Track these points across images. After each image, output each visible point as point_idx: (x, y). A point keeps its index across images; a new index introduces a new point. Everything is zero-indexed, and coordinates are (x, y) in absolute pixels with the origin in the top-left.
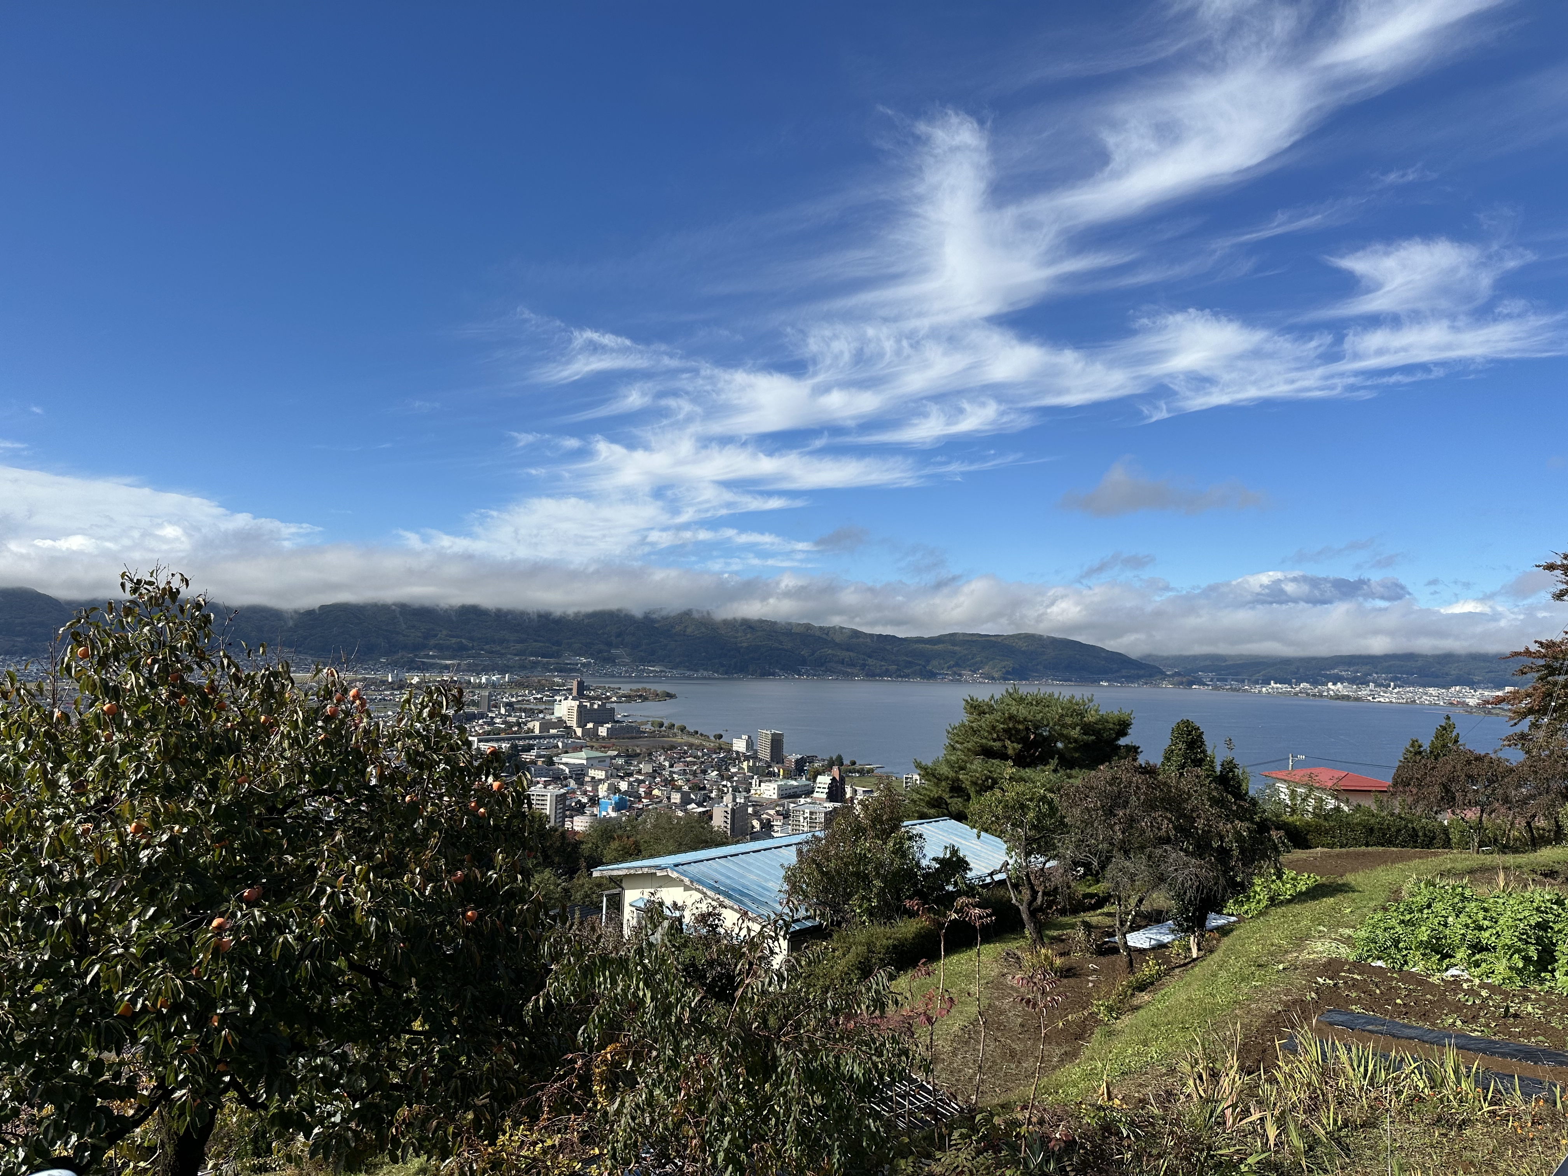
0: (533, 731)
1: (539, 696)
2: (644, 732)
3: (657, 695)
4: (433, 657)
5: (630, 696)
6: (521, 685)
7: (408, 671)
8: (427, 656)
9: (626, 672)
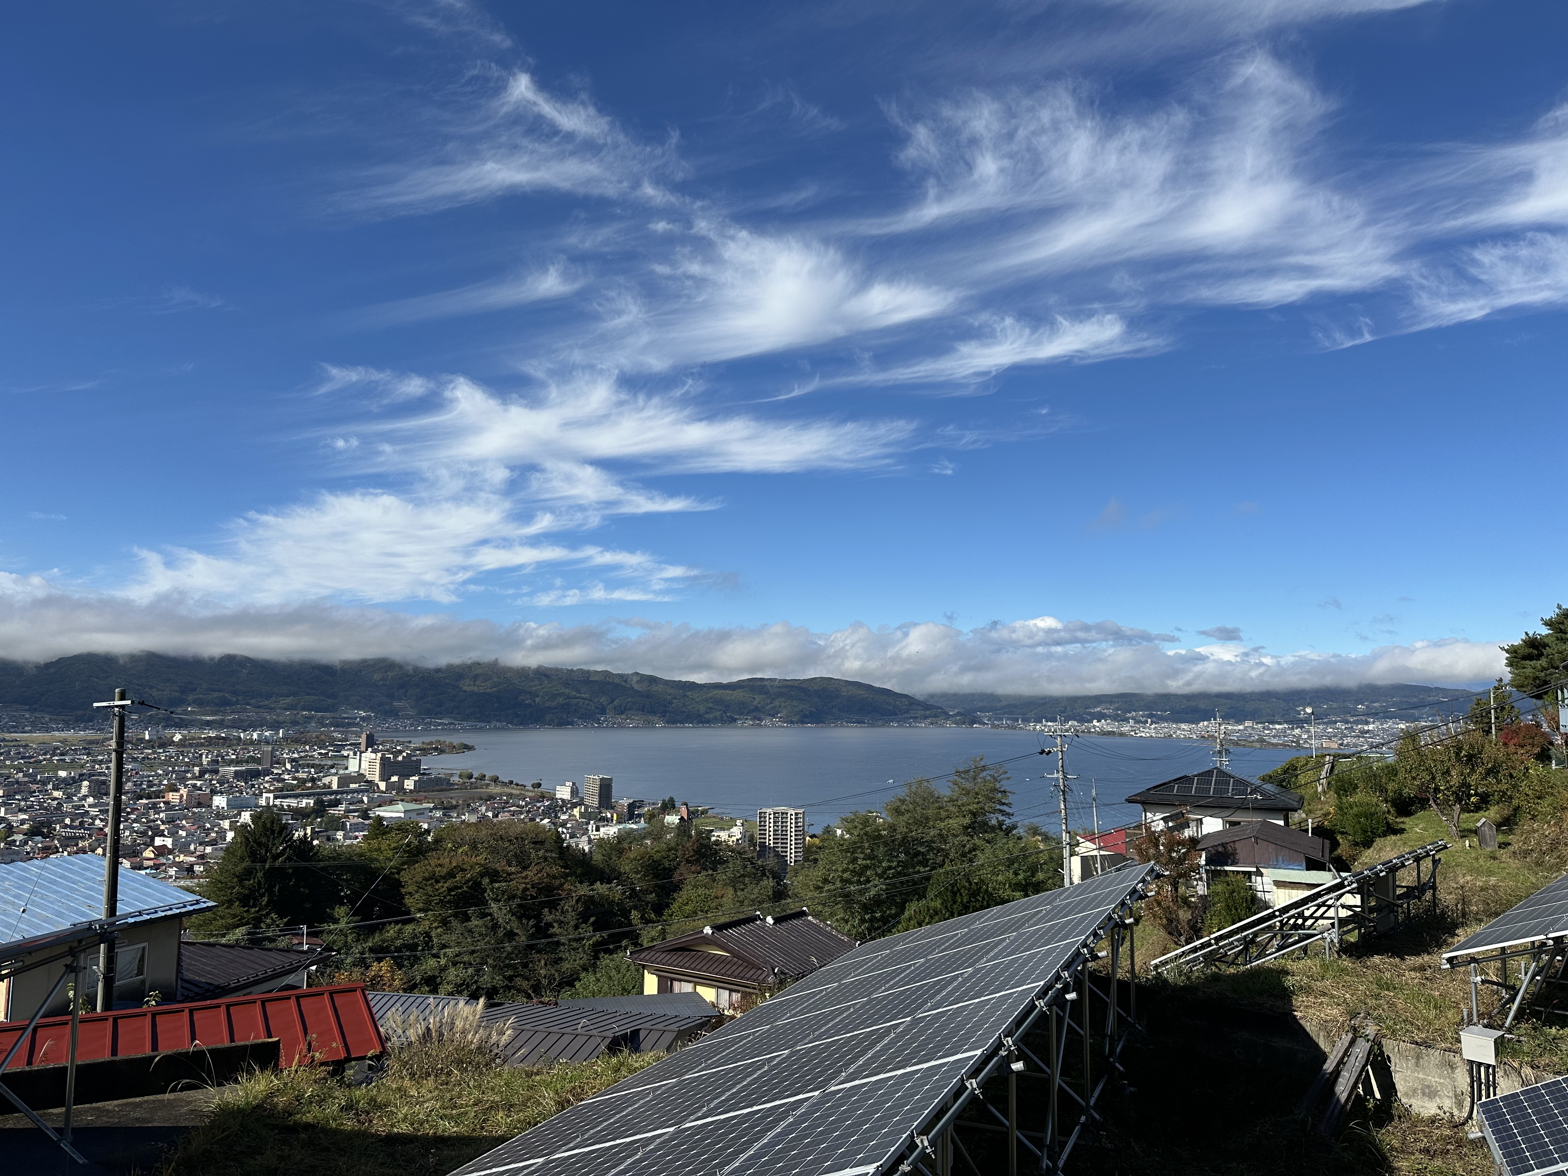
0: (330, 787)
1: (323, 751)
2: (454, 784)
3: (454, 747)
4: (192, 713)
5: (424, 749)
6: (297, 741)
7: (165, 728)
8: (186, 712)
9: (412, 725)
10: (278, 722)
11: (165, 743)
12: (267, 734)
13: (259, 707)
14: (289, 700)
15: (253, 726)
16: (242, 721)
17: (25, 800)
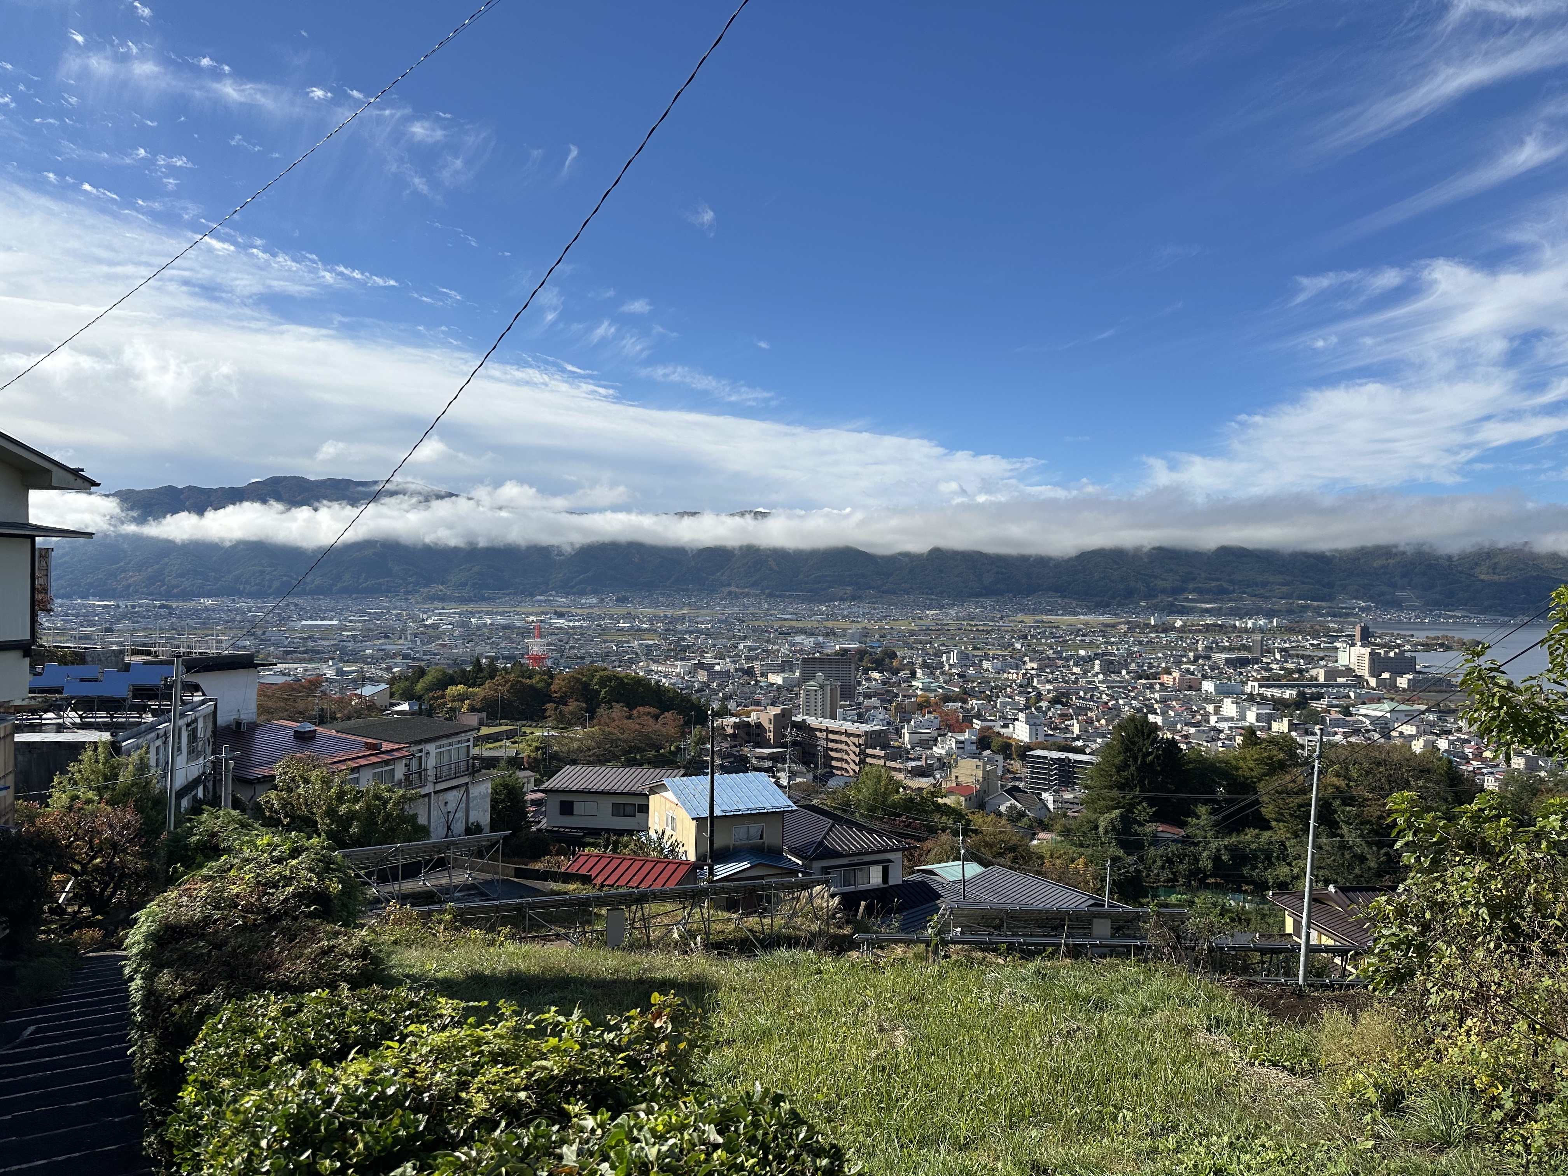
0: (1316, 679)
1: (1315, 642)
2: (1457, 686)
3: (1464, 644)
4: (1192, 601)
5: (1428, 645)
6: (1291, 630)
7: (1169, 614)
8: (1187, 600)
9: (1417, 617)
10: (1274, 611)
11: (1167, 629)
12: (1261, 622)
13: (1255, 596)
14: (1284, 589)
15: (1250, 614)
16: (1239, 609)
17: (1052, 673)
